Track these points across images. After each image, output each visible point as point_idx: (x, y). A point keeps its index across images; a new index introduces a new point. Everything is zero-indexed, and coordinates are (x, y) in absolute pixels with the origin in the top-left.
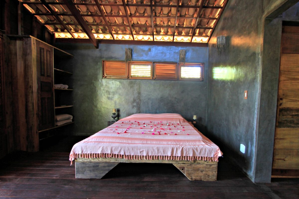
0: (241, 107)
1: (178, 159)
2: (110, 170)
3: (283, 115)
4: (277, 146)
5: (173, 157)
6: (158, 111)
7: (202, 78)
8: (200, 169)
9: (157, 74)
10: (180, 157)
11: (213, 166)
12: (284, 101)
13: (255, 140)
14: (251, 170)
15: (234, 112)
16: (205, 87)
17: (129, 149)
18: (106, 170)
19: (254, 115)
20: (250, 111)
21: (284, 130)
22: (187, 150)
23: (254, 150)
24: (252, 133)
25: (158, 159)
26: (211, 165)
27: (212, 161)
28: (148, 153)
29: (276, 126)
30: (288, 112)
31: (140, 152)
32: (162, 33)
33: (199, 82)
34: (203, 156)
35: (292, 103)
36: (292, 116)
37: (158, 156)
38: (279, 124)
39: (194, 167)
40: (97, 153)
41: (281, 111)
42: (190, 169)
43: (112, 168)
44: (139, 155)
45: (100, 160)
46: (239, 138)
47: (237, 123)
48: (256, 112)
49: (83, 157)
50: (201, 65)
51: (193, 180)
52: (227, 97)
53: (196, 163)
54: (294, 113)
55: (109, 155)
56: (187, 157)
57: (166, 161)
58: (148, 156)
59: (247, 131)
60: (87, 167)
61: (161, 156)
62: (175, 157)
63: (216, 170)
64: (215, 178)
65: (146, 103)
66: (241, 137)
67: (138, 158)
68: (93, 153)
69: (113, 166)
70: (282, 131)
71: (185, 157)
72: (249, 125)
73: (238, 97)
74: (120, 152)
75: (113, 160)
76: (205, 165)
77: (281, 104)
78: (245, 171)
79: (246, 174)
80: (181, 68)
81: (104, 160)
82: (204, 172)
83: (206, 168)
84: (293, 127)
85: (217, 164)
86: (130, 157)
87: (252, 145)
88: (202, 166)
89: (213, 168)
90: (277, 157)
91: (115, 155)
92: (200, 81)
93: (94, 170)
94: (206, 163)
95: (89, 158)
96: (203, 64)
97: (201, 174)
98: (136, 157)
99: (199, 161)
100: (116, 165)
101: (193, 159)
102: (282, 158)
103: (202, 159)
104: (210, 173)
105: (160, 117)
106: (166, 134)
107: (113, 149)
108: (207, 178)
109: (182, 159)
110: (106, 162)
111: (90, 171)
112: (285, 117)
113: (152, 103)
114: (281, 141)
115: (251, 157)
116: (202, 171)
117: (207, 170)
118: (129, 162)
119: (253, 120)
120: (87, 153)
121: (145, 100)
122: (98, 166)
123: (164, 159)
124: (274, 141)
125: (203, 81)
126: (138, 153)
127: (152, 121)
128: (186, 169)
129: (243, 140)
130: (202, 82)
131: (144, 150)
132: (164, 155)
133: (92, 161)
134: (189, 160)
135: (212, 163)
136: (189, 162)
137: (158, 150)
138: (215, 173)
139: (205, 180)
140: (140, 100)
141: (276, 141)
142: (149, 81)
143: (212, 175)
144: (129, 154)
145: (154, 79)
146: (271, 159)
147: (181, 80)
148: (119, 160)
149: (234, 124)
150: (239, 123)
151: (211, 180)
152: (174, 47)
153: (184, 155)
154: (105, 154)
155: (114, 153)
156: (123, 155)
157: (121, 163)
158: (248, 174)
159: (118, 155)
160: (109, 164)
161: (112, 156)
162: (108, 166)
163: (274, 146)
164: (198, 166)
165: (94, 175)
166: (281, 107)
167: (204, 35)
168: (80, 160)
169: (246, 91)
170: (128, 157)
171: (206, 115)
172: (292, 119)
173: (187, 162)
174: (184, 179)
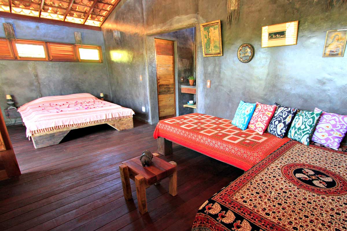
0: (139, 85)
1: (111, 120)
2: (64, 137)
3: (161, 88)
4: (160, 105)
5: (107, 120)
6: (63, 93)
7: (101, 60)
8: (124, 123)
9: (53, 55)
10: (111, 118)
11: (131, 120)
12: (160, 80)
13: (149, 103)
14: (149, 119)
15: (135, 88)
16: (106, 68)
17: (76, 120)
18: (61, 137)
19: (147, 90)
20: (144, 87)
21: (162, 96)
22: (115, 114)
23: (150, 108)
24: (147, 99)
25: (98, 122)
26: (129, 120)
27: (130, 117)
28: (90, 120)
29: (158, 94)
30: (163, 87)
31: (85, 120)
32: (49, 11)
33: (99, 64)
34: (124, 116)
35: (164, 81)
36: (165, 88)
37: (98, 121)
38: (159, 93)
39: (120, 123)
40: (51, 127)
41: (159, 86)
42: (118, 125)
43: (66, 135)
44: (85, 122)
45: (55, 131)
46: (140, 104)
47: (138, 95)
48: (148, 88)
49: (39, 132)
50: (98, 48)
51: (121, 130)
52: (129, 78)
53: (121, 120)
54: (165, 87)
55: (62, 126)
56: (115, 118)
57: (103, 123)
58: (91, 122)
59: (145, 99)
60: (45, 138)
61: (99, 120)
62: (108, 119)
63: (133, 122)
64: (132, 126)
65: (47, 86)
66: (141, 103)
67: (84, 124)
68: (47, 128)
69: (66, 133)
70: (162, 97)
71: (114, 118)
72: (145, 95)
73: (136, 79)
74: (70, 122)
75: (65, 129)
76: (126, 121)
77: (159, 83)
78: (146, 121)
79: (147, 122)
80: (78, 49)
81: (59, 131)
82: (126, 125)
83: (127, 122)
84: (166, 94)
85: (132, 119)
86: (79, 125)
87: (148, 106)
88: (124, 121)
89: (131, 121)
90: (160, 111)
91: (66, 125)
92: (99, 62)
93: (51, 139)
94: (126, 119)
95: (44, 132)
96: (99, 47)
97: (125, 126)
98: (82, 124)
99: (122, 119)
100: (68, 132)
101: (119, 119)
102: (163, 110)
103: (124, 118)
104: (130, 124)
105: (74, 97)
106: (94, 108)
107: (64, 122)
108: (128, 128)
109: (113, 120)
110: (60, 132)
111: (48, 140)
112: (161, 89)
113: (54, 85)
114: (161, 102)
115: (148, 112)
116: (125, 124)
117: (128, 123)
118: (78, 128)
119: (147, 93)
120: (43, 129)
121: (45, 82)
122: (54, 136)
123: (102, 121)
124: (158, 102)
125: (102, 62)
126: (83, 121)
127: (67, 102)
128: (116, 125)
129: (143, 104)
130: (101, 64)
131: (87, 118)
132: (101, 119)
133: (48, 133)
134: (117, 119)
135: (130, 119)
136: (117, 121)
137: (97, 117)
138: (132, 124)
139: (127, 129)
140: (39, 83)
141: (159, 102)
142: (45, 62)
143: (131, 125)
144: (77, 123)
145: (51, 60)
146: (158, 111)
147: (81, 62)
148: (70, 128)
149: (136, 96)
150: (140, 94)
151: (131, 128)
152: (67, 27)
153: (114, 117)
154: (58, 126)
155: (65, 125)
156: (72, 125)
157: (72, 130)
158: (148, 121)
159: (69, 125)
160: (63, 133)
161: (65, 127)
162: (62, 134)
163: (158, 105)
164: (123, 122)
165: (52, 143)
166: (159, 84)
167: (96, 19)
168: (37, 135)
169: (141, 76)
170: (77, 125)
171: (111, 92)
172: (165, 90)
173: (116, 121)
174: (116, 131)
